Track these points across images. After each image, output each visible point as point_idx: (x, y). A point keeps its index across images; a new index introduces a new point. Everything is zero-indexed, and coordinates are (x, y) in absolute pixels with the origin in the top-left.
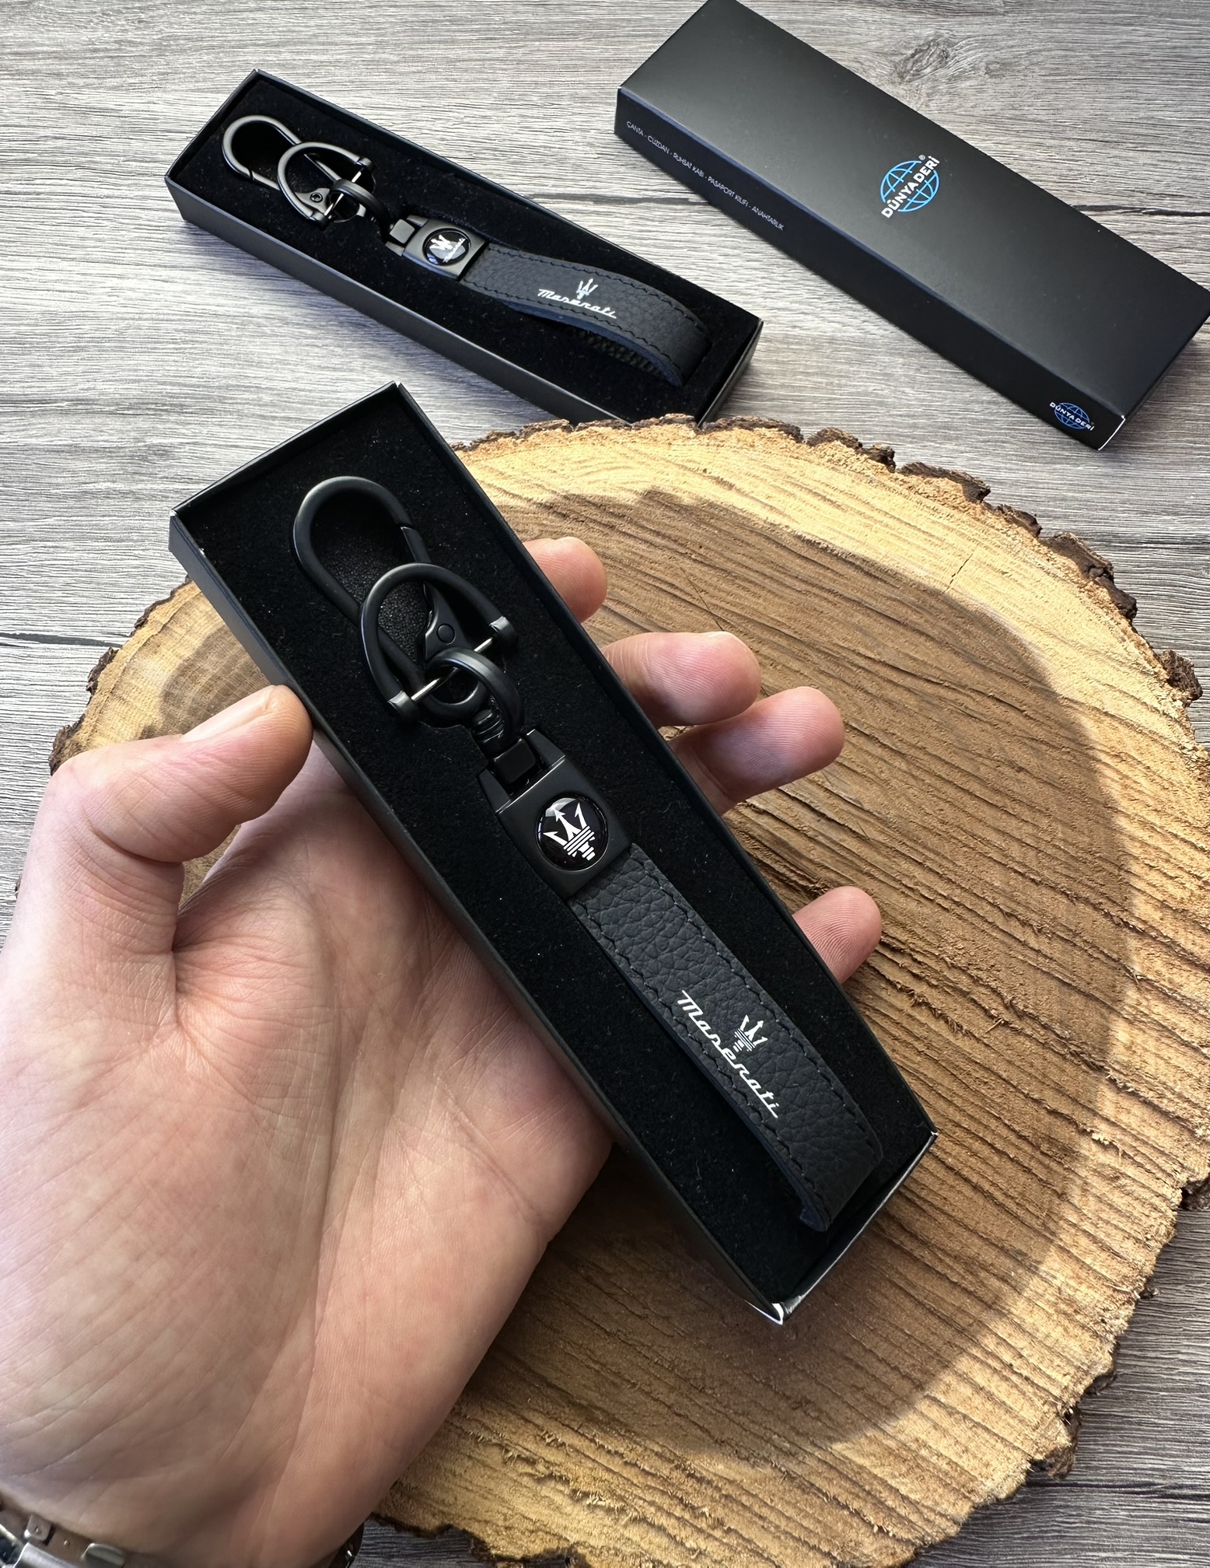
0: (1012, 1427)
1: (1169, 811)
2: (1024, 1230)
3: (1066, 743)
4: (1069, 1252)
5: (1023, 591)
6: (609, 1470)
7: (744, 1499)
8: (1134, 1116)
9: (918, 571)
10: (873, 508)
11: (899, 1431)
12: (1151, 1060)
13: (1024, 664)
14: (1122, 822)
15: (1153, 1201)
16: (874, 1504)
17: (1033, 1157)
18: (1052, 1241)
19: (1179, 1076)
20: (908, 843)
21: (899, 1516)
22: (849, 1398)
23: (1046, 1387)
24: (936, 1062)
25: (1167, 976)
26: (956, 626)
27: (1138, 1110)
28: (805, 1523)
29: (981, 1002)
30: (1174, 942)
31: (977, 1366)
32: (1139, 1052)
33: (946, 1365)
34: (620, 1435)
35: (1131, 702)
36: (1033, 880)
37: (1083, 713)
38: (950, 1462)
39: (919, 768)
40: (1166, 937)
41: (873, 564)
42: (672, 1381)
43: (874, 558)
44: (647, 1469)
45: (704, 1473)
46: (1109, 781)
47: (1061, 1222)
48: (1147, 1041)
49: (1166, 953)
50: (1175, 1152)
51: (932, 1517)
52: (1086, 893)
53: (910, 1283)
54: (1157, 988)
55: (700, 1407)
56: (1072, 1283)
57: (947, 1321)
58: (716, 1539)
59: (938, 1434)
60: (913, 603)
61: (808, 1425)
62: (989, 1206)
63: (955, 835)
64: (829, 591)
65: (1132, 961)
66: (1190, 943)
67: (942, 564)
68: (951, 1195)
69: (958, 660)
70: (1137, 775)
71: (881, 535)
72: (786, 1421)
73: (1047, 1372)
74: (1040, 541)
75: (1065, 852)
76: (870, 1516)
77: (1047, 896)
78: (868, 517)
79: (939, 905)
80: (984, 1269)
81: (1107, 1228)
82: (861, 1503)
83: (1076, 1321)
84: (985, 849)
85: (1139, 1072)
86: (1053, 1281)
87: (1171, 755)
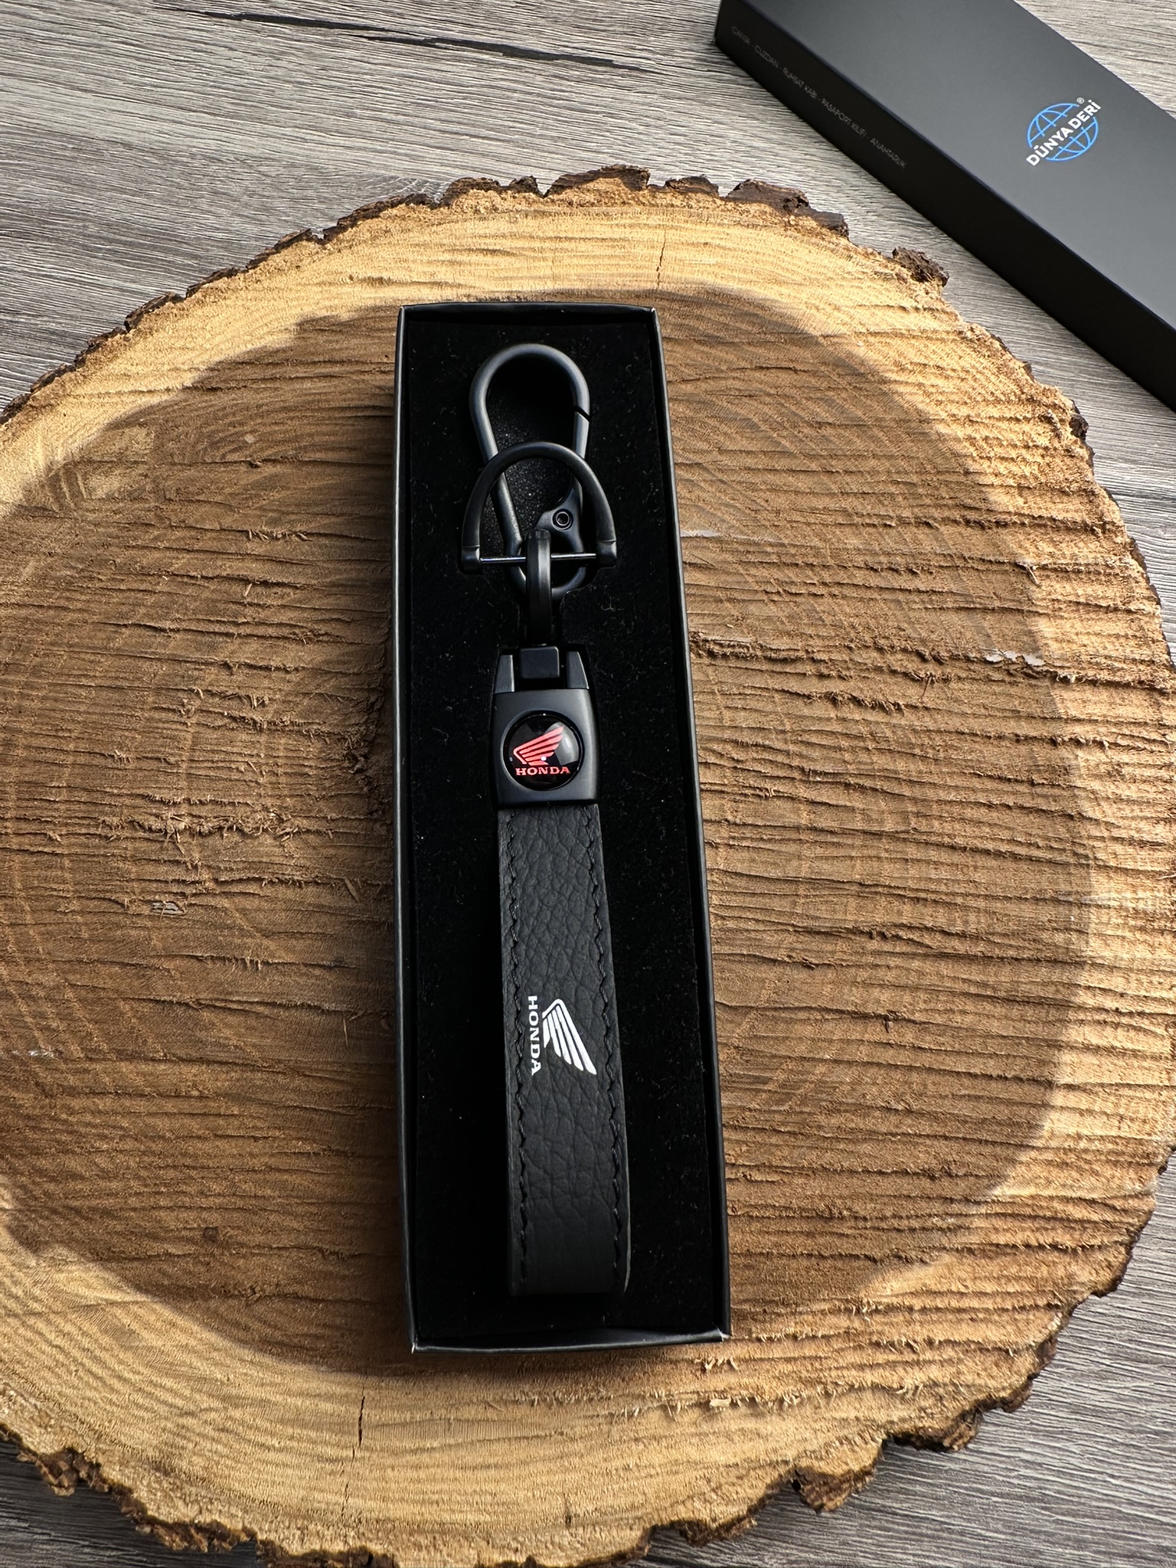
0: (1149, 1069)
1: (979, 398)
2: (1059, 869)
3: (850, 379)
4: (1111, 867)
5: (733, 253)
6: (788, 1360)
7: (939, 1303)
8: (1098, 704)
9: (620, 280)
10: (543, 239)
11: (1052, 1138)
12: (1085, 640)
13: (770, 323)
14: (942, 428)
16: (1066, 1227)
17: (1032, 794)
18: (1088, 865)
19: (1117, 643)
20: (753, 549)
21: (1095, 1222)
22: (985, 1136)
23: (1157, 1010)
24: (890, 751)
25: (1059, 553)
26: (687, 317)
27: (1102, 696)
28: (1011, 1290)
29: (903, 670)
30: (1050, 519)
31: (1087, 1029)
32: (1073, 638)
33: (1057, 1046)
34: (779, 1315)
35: (890, 312)
36: (889, 527)
37: (851, 343)
38: (1114, 1140)
39: (722, 471)
40: (1040, 517)
42: (806, 1227)
43: (567, 287)
44: (827, 1333)
45: (886, 1300)
46: (908, 398)
47: (1091, 843)
48: (1073, 625)
49: (1045, 533)
50: (1154, 717)
51: (1124, 1204)
52: (947, 513)
53: (985, 985)
54: (1055, 570)
55: (847, 1236)
56: (1129, 895)
57: (1036, 1002)
58: (930, 1362)
59: (1089, 1120)
61: (961, 1188)
62: (1014, 865)
63: (793, 518)
65: (1021, 556)
66: (1061, 512)
67: (641, 263)
68: (977, 876)
69: (706, 349)
70: (931, 380)
71: (566, 261)
72: (940, 1197)
73: (1154, 994)
74: (722, 199)
75: (905, 483)
76: (1066, 1239)
77: (908, 534)
78: (542, 250)
79: (815, 595)
80: (1045, 929)
81: (1133, 824)
82: (1052, 1234)
83: (1154, 930)
84: (830, 519)
85: (1083, 657)
86: (1112, 903)
87: (952, 345)
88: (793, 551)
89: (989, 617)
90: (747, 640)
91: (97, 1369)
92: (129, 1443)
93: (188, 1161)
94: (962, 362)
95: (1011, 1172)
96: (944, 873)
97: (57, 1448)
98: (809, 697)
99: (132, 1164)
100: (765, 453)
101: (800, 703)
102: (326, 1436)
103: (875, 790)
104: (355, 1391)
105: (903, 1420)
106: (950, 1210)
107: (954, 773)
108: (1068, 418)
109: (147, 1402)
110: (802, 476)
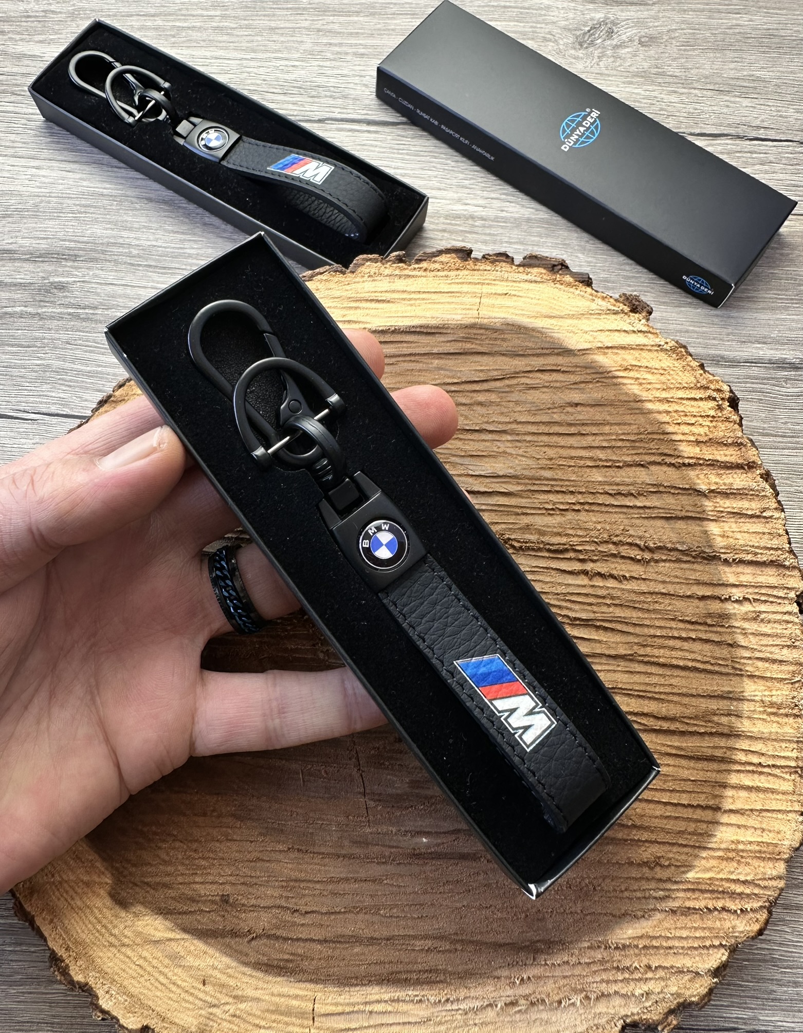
0: (781, 800)
1: (672, 386)
2: (725, 678)
3: (594, 376)
4: (755, 676)
5: (523, 299)
6: (565, 977)
7: (655, 943)
8: (747, 575)
9: (457, 317)
10: (410, 293)
11: (721, 843)
12: (738, 536)
13: (546, 342)
14: (649, 406)
15: (784, 618)
16: (730, 897)
17: (706, 631)
18: (742, 675)
19: (758, 537)
20: (537, 482)
21: (748, 895)
22: (681, 841)
23: (787, 764)
24: (621, 605)
25: (722, 482)
26: (496, 339)
27: (749, 570)
28: (698, 935)
29: (628, 555)
30: (715, 461)
31: (742, 775)
32: (731, 534)
33: (724, 786)
35: (617, 334)
36: (619, 467)
37: (595, 354)
38: (759, 843)
39: (518, 434)
40: (709, 460)
41: (427, 327)
43: (426, 322)
44: (587, 961)
45: (622, 941)
46: (629, 387)
47: (742, 661)
48: (731, 526)
49: (713, 470)
50: (781, 582)
51: (765, 883)
52: (653, 459)
53: (680, 748)
54: (719, 493)
55: (599, 901)
56: (767, 693)
57: (711, 759)
58: (651, 979)
59: (743, 830)
60: (463, 337)
61: (667, 873)
62: (697, 675)
63: (560, 463)
64: (410, 355)
65: (698, 484)
66: (723, 456)
67: (468, 307)
68: (673, 681)
69: (507, 359)
70: (643, 375)
71: (423, 307)
72: (653, 878)
73: (782, 754)
74: (517, 266)
75: (628, 440)
76: (732, 905)
77: (631, 471)
78: (410, 299)
79: (574, 510)
80: (715, 714)
81: (769, 649)
82: (723, 901)
83: (782, 714)
84: (582, 463)
85: (737, 547)
86: (757, 698)
87: (655, 353)
88: (561, 483)
89: (679, 522)
90: (533, 538)
91: (161, 978)
92: (182, 1023)
93: (211, 855)
94: (663, 365)
95: (696, 863)
96: (655, 680)
97: (139, 1026)
98: (571, 573)
99: (180, 857)
100: (543, 423)
101: (568, 576)
102: (294, 1019)
103: (612, 630)
104: (309, 993)
105: (633, 1014)
106: (662, 887)
107: (659, 618)
108: (727, 396)
109: (191, 999)
110: (567, 438)
